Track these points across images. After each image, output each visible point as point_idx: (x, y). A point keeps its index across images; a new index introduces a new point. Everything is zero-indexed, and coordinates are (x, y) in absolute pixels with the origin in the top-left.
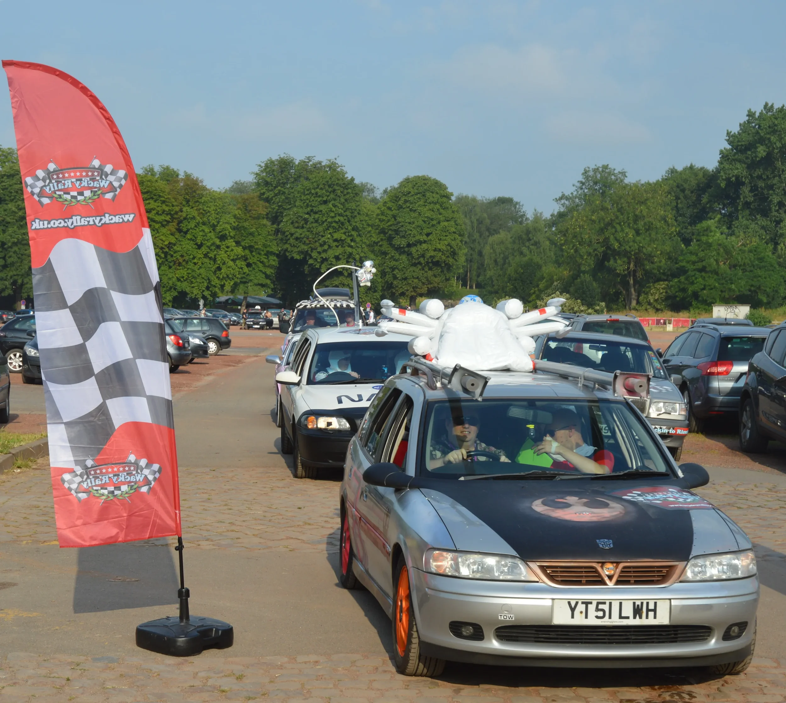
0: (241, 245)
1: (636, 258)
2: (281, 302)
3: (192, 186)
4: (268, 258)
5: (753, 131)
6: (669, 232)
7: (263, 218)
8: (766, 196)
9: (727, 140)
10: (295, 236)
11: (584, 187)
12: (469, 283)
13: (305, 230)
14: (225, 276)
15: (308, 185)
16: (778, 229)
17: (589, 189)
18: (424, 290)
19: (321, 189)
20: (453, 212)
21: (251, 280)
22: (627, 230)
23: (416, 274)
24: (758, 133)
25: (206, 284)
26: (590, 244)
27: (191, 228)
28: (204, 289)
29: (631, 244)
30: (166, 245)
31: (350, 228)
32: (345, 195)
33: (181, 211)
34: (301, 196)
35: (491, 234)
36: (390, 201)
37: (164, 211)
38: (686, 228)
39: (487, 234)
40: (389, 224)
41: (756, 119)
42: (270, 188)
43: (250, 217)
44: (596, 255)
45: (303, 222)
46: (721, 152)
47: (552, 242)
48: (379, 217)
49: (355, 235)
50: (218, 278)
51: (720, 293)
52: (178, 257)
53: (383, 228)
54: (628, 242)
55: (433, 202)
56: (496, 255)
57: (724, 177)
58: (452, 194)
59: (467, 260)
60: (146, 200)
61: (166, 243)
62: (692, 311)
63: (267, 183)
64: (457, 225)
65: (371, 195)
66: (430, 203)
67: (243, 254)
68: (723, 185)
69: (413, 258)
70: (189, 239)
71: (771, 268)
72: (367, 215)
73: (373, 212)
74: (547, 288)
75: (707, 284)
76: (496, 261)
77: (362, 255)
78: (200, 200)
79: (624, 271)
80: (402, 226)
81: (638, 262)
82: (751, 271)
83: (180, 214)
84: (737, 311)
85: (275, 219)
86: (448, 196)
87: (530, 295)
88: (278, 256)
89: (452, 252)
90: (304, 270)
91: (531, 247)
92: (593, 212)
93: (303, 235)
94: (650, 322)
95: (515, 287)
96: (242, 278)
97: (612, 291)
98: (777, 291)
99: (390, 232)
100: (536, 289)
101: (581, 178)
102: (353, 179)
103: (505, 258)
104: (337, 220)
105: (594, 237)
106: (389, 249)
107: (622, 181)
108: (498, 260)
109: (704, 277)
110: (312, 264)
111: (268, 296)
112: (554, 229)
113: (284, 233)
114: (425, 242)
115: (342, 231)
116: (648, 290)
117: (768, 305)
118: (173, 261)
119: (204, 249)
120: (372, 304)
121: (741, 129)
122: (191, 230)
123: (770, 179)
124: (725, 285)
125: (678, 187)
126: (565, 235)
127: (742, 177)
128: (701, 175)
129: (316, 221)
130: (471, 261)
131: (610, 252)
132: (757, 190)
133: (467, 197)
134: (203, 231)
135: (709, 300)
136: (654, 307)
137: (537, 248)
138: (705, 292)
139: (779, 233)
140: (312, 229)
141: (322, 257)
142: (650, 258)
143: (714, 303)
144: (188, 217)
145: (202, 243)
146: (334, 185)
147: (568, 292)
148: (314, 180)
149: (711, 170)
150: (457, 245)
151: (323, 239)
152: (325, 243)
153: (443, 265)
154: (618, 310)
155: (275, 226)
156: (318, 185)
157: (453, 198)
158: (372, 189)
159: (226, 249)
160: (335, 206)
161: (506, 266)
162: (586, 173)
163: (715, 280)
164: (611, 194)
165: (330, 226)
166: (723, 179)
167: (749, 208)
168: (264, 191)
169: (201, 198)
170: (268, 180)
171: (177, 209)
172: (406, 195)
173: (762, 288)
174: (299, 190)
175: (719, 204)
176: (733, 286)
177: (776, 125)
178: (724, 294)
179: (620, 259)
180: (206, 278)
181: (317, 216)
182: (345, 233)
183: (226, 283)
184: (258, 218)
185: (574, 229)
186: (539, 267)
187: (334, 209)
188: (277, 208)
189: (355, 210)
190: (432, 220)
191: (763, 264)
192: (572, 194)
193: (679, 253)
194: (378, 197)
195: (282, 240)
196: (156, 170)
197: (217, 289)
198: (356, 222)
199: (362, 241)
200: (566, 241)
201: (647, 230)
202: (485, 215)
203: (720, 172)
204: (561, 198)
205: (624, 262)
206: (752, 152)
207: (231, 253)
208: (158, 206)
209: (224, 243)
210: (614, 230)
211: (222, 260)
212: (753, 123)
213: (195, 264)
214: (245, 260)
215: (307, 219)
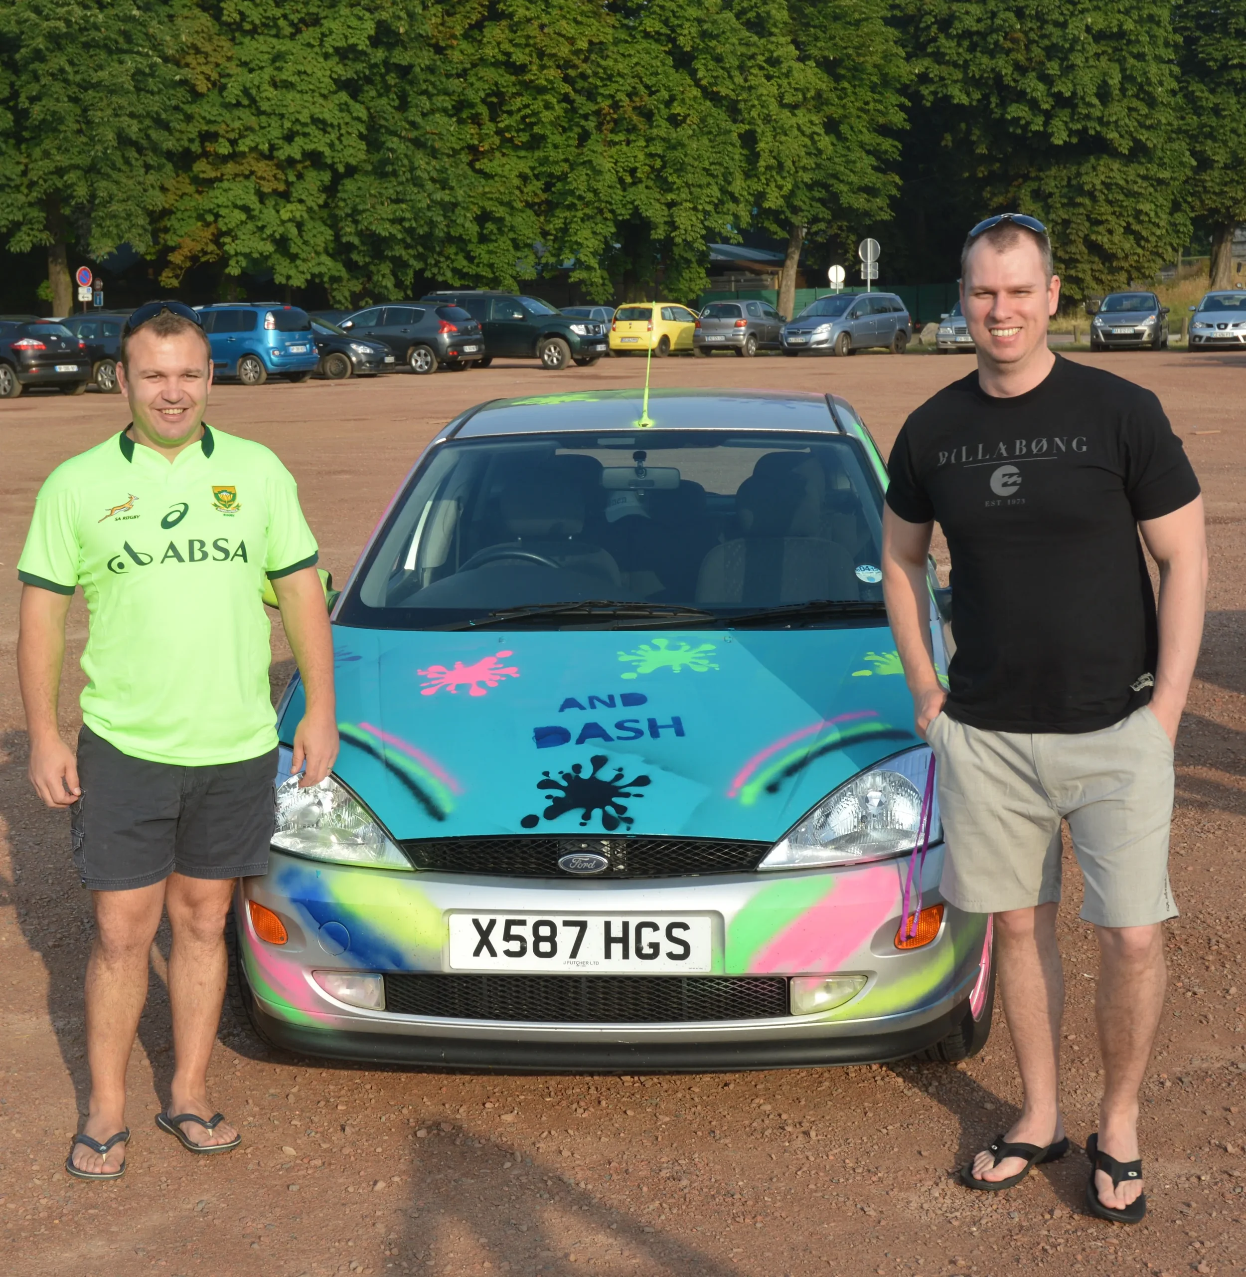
0: (812, 57)
10: (957, 27)
14: (773, 162)
30: (577, 52)
52: (621, 96)
61: (582, 44)
67: (819, 85)
70: (647, 35)
88: (906, 92)
118: (598, 113)
119: (703, 69)
141: (1058, 95)
159: (771, 70)
207: (784, 82)
213: (674, 121)
214: (822, 109)
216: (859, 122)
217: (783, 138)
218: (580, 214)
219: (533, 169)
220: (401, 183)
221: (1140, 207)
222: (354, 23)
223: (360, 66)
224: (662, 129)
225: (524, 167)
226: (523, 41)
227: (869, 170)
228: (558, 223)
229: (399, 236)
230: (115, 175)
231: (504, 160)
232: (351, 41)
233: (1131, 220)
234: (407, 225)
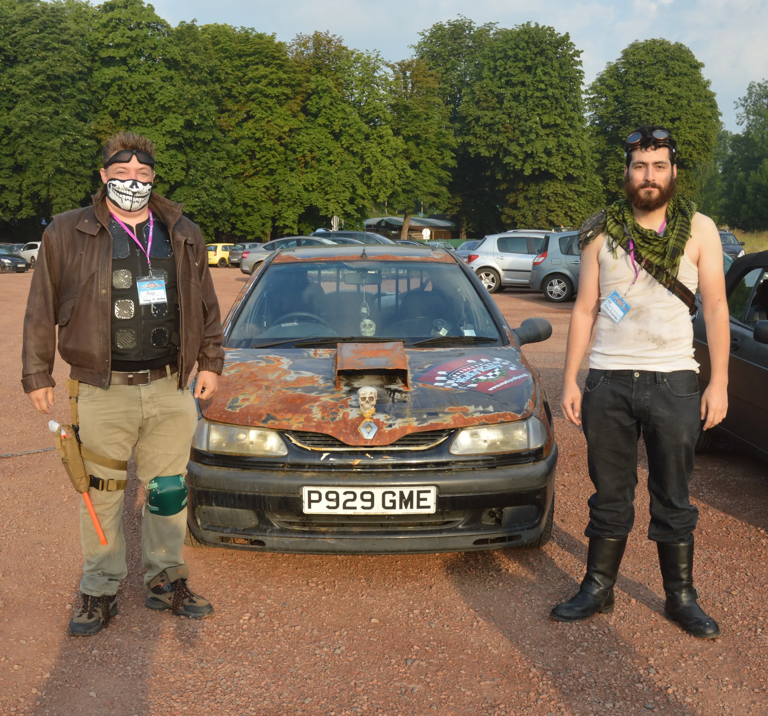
0: (401, 135)
4: (441, 154)
10: (482, 121)
13: (498, 112)
14: (379, 181)
25: (348, 195)
27: (324, 108)
30: (285, 133)
33: (308, 81)
37: (281, 80)
45: (495, 99)
50: (367, 184)
52: (306, 152)
55: (680, 73)
61: (286, 129)
66: (675, 75)
67: (405, 147)
70: (320, 125)
80: (635, 109)
83: (305, 85)
86: (697, 68)
88: (453, 150)
93: (496, 121)
104: (550, 95)
110: (508, 164)
113: (465, 118)
118: (297, 159)
119: (344, 140)
122: (324, 110)
129: (516, 98)
140: (510, 111)
141: (526, 152)
144: (319, 89)
145: (341, 130)
151: (528, 124)
152: (530, 129)
159: (380, 141)
160: (545, 74)
165: (537, 105)
171: (300, 77)
180: (348, 185)
182: (560, 115)
187: (544, 78)
190: (679, 98)
195: (461, 129)
197: (366, 203)
207: (386, 146)
208: (271, 73)
211: (374, 157)
213: (330, 163)
214: (408, 158)
215: (502, 94)
216: (430, 163)
217: (383, 171)
218: (286, 204)
219: (271, 184)
220: (199, 190)
221: (570, 204)
222: (174, 121)
223: (180, 139)
224: (325, 167)
225: (267, 183)
226: (259, 128)
227: (433, 185)
228: (279, 208)
229: (196, 213)
230: (58, 186)
231: (259, 180)
232: (174, 128)
233: (567, 210)
234: (199, 208)
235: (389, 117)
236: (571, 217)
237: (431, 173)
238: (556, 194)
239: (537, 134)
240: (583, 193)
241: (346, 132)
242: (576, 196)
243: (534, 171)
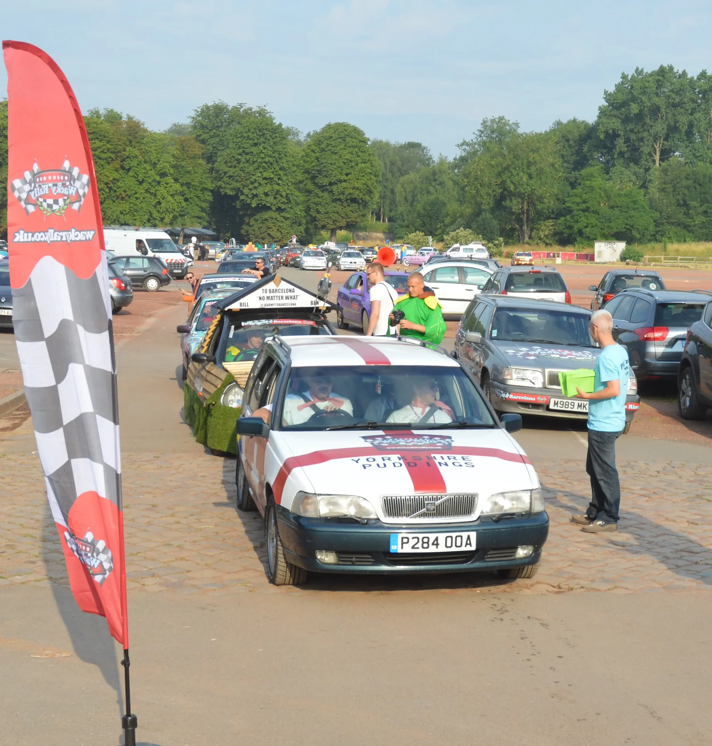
0: (179, 182)
1: (529, 198)
2: (215, 234)
3: (134, 128)
4: (203, 194)
5: (627, 91)
6: (557, 177)
7: (199, 158)
8: (637, 147)
9: (605, 98)
10: (228, 174)
11: (482, 135)
12: (382, 217)
13: (237, 169)
14: (165, 210)
15: (240, 129)
16: (647, 175)
17: (487, 137)
18: (343, 223)
19: (253, 133)
20: (369, 155)
21: (188, 213)
22: (521, 174)
23: (336, 209)
24: (631, 92)
25: (147, 217)
26: (489, 186)
27: (134, 166)
28: (145, 221)
29: (525, 186)
30: (110, 181)
31: (278, 168)
32: (273, 139)
33: (125, 150)
34: (233, 139)
35: (402, 175)
36: (314, 144)
37: (109, 150)
38: (570, 173)
39: (399, 174)
40: (313, 164)
41: (628, 81)
42: (206, 131)
43: (187, 156)
44: (495, 195)
45: (235, 162)
46: (600, 108)
47: (456, 183)
48: (304, 158)
49: (282, 174)
50: (158, 211)
51: (600, 230)
52: (121, 192)
53: (308, 169)
54: (523, 185)
55: (352, 146)
56: (406, 193)
57: (602, 130)
58: (369, 140)
59: (380, 197)
60: (92, 140)
61: (111, 178)
62: (577, 246)
63: (203, 127)
64: (372, 166)
65: (296, 138)
66: (350, 147)
67: (181, 190)
68: (602, 136)
69: (334, 194)
70: (131, 176)
71: (643, 210)
72: (293, 157)
73: (298, 153)
74: (452, 223)
75: (590, 222)
76: (406, 198)
77: (288, 192)
78: (142, 141)
79: (518, 210)
80: (325, 167)
81: (531, 203)
82: (626, 212)
83: (123, 153)
84: (615, 246)
85: (210, 159)
86: (365, 141)
87: (437, 229)
88: (212, 191)
89: (368, 190)
90: (235, 206)
91: (437, 187)
92: (492, 158)
93: (236, 174)
94: (542, 255)
95: (424, 222)
96: (181, 211)
97: (508, 227)
98: (647, 229)
99: (313, 172)
100: (442, 224)
101: (480, 127)
102: (280, 125)
103: (414, 196)
104: (267, 161)
105: (493, 180)
106: (312, 187)
107: (515, 131)
108: (408, 198)
109: (587, 217)
110: (243, 200)
111: (204, 227)
112: (456, 171)
113: (218, 171)
114: (345, 181)
115: (271, 171)
116: (539, 226)
117: (640, 241)
118: (116, 195)
119: (145, 185)
120: (297, 235)
121: (616, 89)
122: (133, 168)
123: (640, 132)
124: (604, 224)
125: (563, 137)
126: (467, 177)
127: (618, 130)
128: (582, 127)
129: (248, 161)
130: (384, 198)
131: (507, 194)
132: (629, 142)
133: (381, 142)
134: (145, 168)
135: (592, 237)
136: (544, 242)
137: (442, 188)
138: (587, 229)
139: (648, 180)
140: (244, 169)
141: (253, 193)
142: (541, 199)
143: (596, 239)
144: (131, 156)
145: (143, 180)
146: (263, 129)
147: (470, 228)
148: (246, 124)
149: (591, 123)
150: (372, 185)
151: (254, 177)
152: (255, 180)
153: (360, 202)
154: (514, 244)
155: (210, 165)
156: (249, 130)
157: (369, 143)
158: (297, 133)
159: (166, 186)
160: (264, 149)
161: (415, 203)
162: (484, 123)
163: (596, 219)
164: (508, 143)
165: (260, 166)
166: (601, 132)
167: (623, 157)
168: (201, 133)
169: (143, 139)
170: (205, 123)
171: (121, 148)
172: (327, 139)
173: (635, 226)
174: (232, 133)
175: (598, 153)
176: (612, 225)
177: (646, 88)
178: (603, 231)
179: (515, 199)
180: (147, 211)
181: (248, 157)
182: (273, 173)
183: (166, 216)
184: (194, 158)
185: (475, 172)
186: (444, 204)
187: (264, 151)
188: (212, 149)
189: (282, 152)
190: (351, 161)
191: (635, 206)
192: (472, 140)
193: (566, 195)
194: (302, 140)
195: (215, 178)
196: (101, 113)
198: (283, 163)
199: (288, 179)
200: (469, 182)
201: (538, 175)
202: (397, 157)
203: (598, 126)
204: (462, 145)
205: (518, 202)
206: (626, 109)
207: (170, 189)
208: (103, 145)
209: (162, 180)
210: (510, 174)
211: (162, 195)
212: (626, 84)
213: (137, 198)
214: (183, 196)
215: (240, 159)
216: (196, 199)
217: (168, 203)
221: (280, 224)
224: (133, 200)
227: (198, 212)
235: (172, 171)
236: (281, 231)
237: (197, 205)
238: (272, 218)
239: (259, 184)
240: (288, 218)
241: (147, 180)
242: (283, 220)
243: (258, 204)
